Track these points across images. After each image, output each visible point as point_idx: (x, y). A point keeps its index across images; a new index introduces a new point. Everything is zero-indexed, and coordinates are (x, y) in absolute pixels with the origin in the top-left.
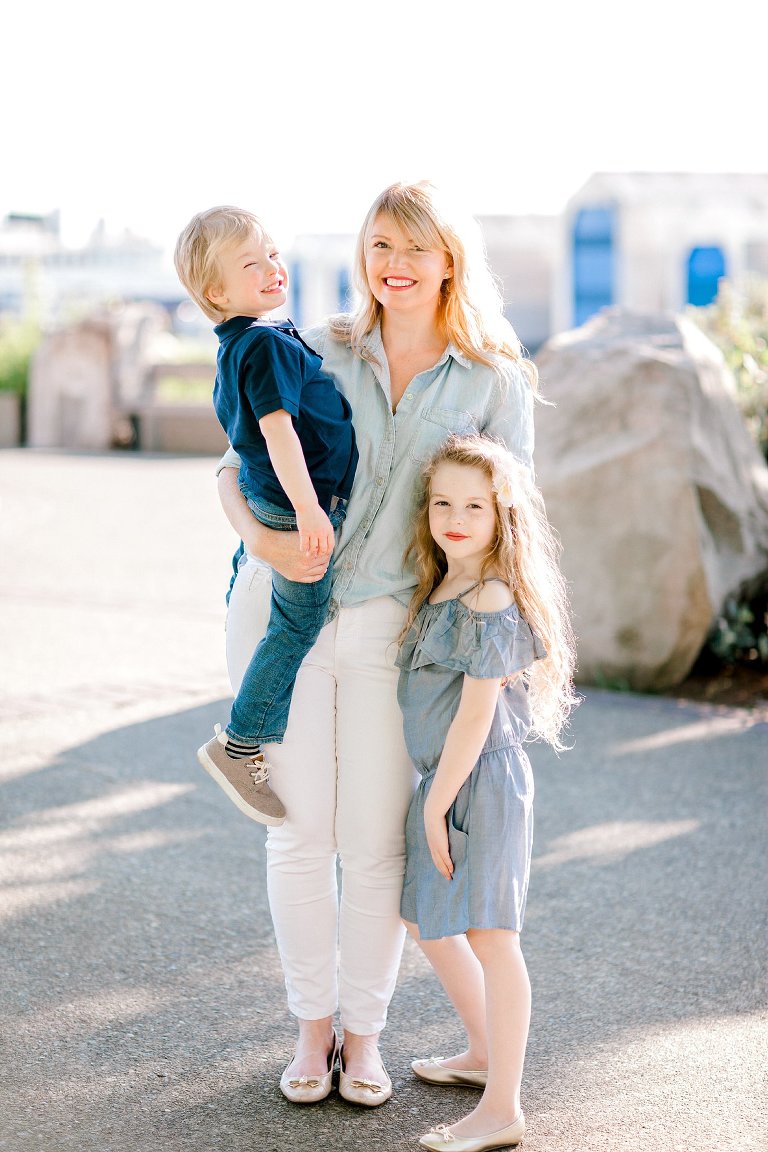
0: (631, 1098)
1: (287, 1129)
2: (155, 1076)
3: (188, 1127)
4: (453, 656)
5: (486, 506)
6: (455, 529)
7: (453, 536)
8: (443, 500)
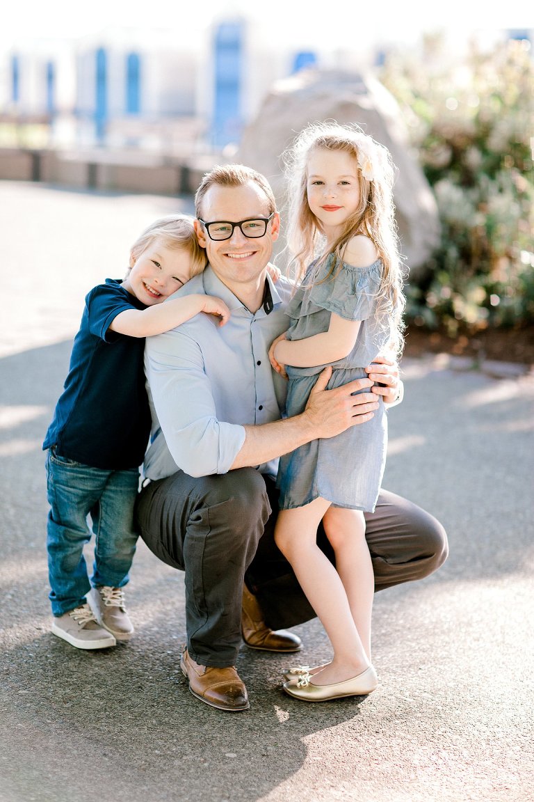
0: (405, 646)
1: (146, 670)
2: (34, 629)
3: (68, 668)
4: (329, 299)
5: (354, 182)
6: (331, 203)
7: (327, 208)
8: (318, 180)
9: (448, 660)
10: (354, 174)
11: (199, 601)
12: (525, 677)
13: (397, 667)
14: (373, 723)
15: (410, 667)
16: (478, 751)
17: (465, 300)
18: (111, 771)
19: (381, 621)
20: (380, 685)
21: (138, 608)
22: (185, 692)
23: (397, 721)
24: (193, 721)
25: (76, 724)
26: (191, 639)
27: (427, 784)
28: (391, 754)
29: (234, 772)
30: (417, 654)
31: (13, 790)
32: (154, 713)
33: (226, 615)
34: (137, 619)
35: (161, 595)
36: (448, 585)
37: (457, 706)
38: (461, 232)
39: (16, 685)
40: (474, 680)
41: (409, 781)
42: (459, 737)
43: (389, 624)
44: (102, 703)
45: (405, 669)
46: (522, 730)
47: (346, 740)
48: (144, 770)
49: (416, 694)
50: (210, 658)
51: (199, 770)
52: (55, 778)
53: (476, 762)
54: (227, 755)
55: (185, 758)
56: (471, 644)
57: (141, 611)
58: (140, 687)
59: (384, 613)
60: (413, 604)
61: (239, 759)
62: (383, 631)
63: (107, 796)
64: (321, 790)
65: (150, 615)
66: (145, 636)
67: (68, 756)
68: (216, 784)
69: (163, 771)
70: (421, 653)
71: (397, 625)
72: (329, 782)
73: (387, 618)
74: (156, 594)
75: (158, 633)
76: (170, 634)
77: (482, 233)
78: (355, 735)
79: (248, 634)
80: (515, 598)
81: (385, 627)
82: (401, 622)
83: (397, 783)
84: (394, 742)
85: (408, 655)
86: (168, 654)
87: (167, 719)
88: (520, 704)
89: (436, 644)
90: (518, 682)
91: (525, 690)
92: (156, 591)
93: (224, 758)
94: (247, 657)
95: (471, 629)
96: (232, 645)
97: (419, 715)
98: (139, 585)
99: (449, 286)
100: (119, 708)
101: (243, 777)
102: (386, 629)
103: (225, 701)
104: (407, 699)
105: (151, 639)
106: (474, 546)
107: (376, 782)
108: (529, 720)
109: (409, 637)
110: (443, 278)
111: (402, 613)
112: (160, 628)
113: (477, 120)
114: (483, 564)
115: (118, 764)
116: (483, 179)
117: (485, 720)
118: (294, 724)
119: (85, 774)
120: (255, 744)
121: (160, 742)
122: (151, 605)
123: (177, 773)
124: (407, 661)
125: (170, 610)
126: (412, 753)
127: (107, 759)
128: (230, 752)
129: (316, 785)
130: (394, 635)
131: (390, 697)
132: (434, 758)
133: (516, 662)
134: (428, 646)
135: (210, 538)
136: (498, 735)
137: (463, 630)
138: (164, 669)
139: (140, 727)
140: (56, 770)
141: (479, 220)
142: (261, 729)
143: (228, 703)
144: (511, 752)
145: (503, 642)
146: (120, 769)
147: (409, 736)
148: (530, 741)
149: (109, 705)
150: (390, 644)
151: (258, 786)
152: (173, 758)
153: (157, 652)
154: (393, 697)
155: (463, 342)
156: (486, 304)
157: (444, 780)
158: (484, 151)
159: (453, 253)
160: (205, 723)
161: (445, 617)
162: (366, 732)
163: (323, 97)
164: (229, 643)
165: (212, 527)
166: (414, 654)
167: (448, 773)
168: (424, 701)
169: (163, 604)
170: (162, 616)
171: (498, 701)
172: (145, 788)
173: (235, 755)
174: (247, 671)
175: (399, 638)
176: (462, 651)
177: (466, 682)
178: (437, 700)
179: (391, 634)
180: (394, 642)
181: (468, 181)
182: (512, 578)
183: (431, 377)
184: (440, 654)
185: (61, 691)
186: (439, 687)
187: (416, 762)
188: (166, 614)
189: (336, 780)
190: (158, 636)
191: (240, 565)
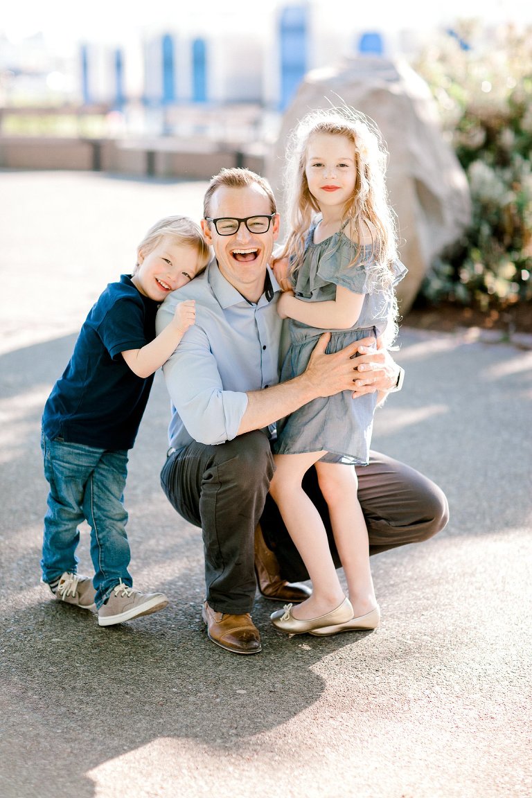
0: (411, 595)
1: (169, 620)
4: (337, 275)
5: (351, 164)
6: (331, 183)
7: (328, 188)
8: (318, 162)
9: (450, 607)
10: (352, 157)
11: (216, 553)
12: (520, 621)
13: (401, 613)
14: (374, 663)
15: (413, 613)
16: (469, 685)
17: (496, 275)
18: (132, 707)
19: (391, 573)
20: (384, 629)
21: (166, 565)
22: (203, 638)
23: (396, 661)
24: (210, 663)
25: (103, 667)
26: (210, 589)
27: (419, 714)
28: (388, 689)
29: (243, 706)
30: (421, 602)
31: (42, 724)
32: (173, 657)
33: (240, 564)
34: (164, 575)
35: (187, 554)
36: (457, 540)
37: (453, 647)
38: (494, 211)
39: (49, 634)
40: (472, 624)
41: (402, 712)
42: (452, 674)
43: (397, 576)
44: (126, 649)
45: (409, 615)
46: (512, 667)
47: (348, 677)
48: (162, 705)
49: (417, 637)
50: (228, 606)
51: (211, 705)
52: (80, 714)
53: (466, 695)
54: (237, 692)
55: (199, 694)
56: (473, 592)
57: (168, 568)
58: (162, 634)
59: (394, 565)
60: (422, 557)
61: (248, 695)
62: (392, 582)
63: (126, 728)
64: (320, 720)
65: (177, 571)
66: (170, 590)
67: (93, 694)
68: (226, 717)
69: (178, 706)
70: (425, 601)
71: (405, 577)
72: (329, 714)
73: (397, 571)
74: (183, 553)
75: (182, 586)
76: (193, 587)
77: (514, 211)
78: (356, 673)
79: (264, 585)
80: (519, 551)
81: (394, 578)
82: (409, 574)
83: (391, 714)
84: (392, 679)
85: (413, 602)
86: (191, 606)
87: (185, 662)
88: (512, 644)
89: (440, 593)
90: (513, 625)
91: (518, 633)
92: (183, 550)
93: (235, 694)
94: (263, 607)
95: (474, 579)
96: (247, 593)
97: (417, 655)
98: (168, 545)
99: (481, 263)
100: (142, 652)
101: (251, 710)
102: (394, 580)
103: (239, 645)
104: (408, 642)
105: (176, 592)
106: (485, 504)
107: (372, 713)
108: (520, 659)
109: (415, 587)
110: (475, 254)
111: (411, 566)
112: (185, 582)
113: (511, 101)
114: (492, 521)
115: (139, 701)
116: (518, 159)
117: (478, 659)
118: (302, 664)
119: (108, 710)
120: (264, 682)
121: (178, 681)
122: (178, 562)
123: (191, 708)
124: (411, 608)
125: (195, 567)
126: (407, 688)
127: (128, 697)
128: (240, 689)
129: (317, 716)
130: (402, 585)
131: (392, 640)
132: (428, 692)
133: (513, 607)
134: (432, 595)
135: (220, 493)
136: (488, 672)
137: (467, 580)
138: (186, 618)
139: (161, 669)
140: (81, 707)
141: (510, 198)
142: (271, 669)
143: (241, 647)
144: (500, 686)
145: (503, 591)
146: (140, 705)
147: (406, 674)
148: (518, 677)
149: (134, 650)
150: (397, 593)
151: (264, 718)
152: (188, 695)
153: (180, 603)
154: (395, 640)
155: (495, 315)
156: (517, 279)
157: (435, 711)
158: (518, 131)
159: (486, 230)
160: (220, 665)
161: (451, 569)
162: (367, 670)
163: (355, 85)
164: (245, 592)
165: (222, 483)
166: (418, 602)
167: (439, 705)
168: (424, 643)
169: (189, 561)
170: (188, 572)
171: (492, 642)
172: (161, 720)
173: (245, 692)
174: (262, 619)
175: (406, 588)
176: (463, 598)
177: (464, 626)
178: (436, 642)
179: (398, 585)
180: (401, 591)
181: (502, 161)
182: (517, 532)
183: (462, 350)
184: (443, 602)
185: (90, 639)
186: (439, 631)
187: (411, 696)
188: (191, 570)
189: (335, 712)
190: (183, 590)
191: (250, 517)
